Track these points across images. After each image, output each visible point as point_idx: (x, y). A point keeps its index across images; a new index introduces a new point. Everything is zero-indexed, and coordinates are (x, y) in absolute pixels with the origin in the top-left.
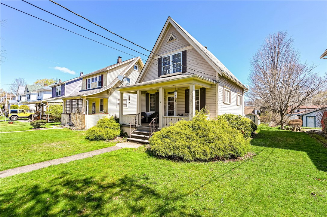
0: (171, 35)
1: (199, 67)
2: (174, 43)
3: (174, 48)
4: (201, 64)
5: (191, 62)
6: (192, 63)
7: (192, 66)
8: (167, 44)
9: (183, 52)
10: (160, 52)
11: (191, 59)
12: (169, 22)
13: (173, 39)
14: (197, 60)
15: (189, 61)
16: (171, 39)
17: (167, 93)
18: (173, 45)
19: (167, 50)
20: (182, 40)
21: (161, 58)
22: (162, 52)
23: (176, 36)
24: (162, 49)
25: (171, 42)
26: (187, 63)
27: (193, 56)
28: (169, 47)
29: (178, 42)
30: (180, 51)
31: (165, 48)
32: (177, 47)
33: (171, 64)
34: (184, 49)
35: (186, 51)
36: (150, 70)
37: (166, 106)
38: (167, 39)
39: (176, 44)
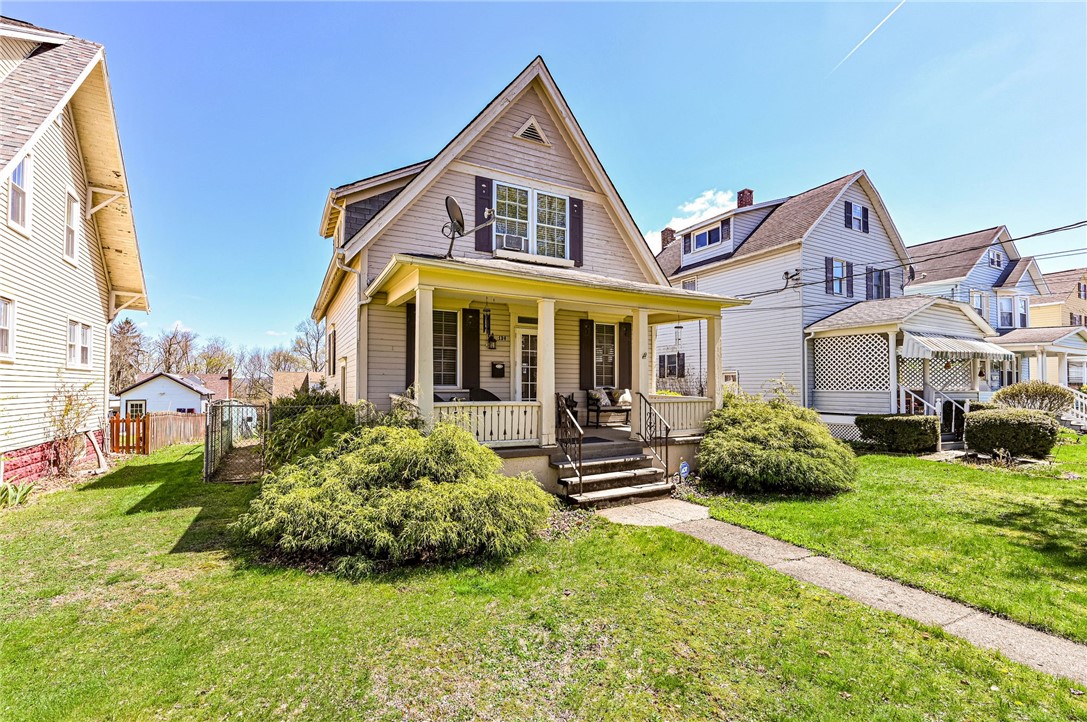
0: (532, 121)
1: (616, 263)
2: (542, 155)
3: (542, 172)
4: (620, 259)
5: (596, 241)
6: (598, 247)
7: (599, 255)
8: (516, 141)
9: (573, 201)
10: (485, 158)
11: (595, 232)
12: (538, 75)
13: (538, 138)
14: (611, 244)
15: (590, 235)
16: (532, 134)
17: (514, 320)
18: (537, 160)
19: (514, 165)
20: (570, 162)
21: (489, 182)
22: (491, 159)
23: (549, 134)
24: (493, 148)
25: (530, 144)
26: (584, 239)
27: (601, 228)
28: (521, 155)
29: (557, 159)
30: (564, 192)
31: (506, 151)
32: (553, 175)
33: (532, 222)
34: (578, 194)
35: (580, 202)
36: (428, 205)
37: (506, 364)
38: (515, 124)
39: (550, 163)
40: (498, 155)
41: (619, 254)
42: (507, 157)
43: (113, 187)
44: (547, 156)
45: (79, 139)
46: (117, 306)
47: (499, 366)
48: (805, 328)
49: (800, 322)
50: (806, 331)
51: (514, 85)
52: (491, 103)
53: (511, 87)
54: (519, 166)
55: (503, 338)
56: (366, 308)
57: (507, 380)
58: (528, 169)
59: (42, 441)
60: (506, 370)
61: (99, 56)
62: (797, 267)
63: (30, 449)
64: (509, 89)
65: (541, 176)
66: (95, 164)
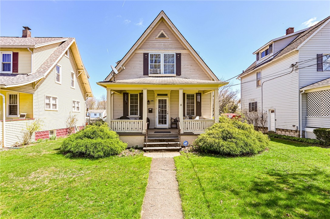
0: (162, 31)
2: (166, 41)
3: (166, 47)
4: (197, 71)
5: (187, 66)
6: (187, 68)
7: (188, 71)
8: (157, 39)
9: (177, 54)
10: (146, 47)
11: (186, 63)
12: (162, 17)
13: (165, 37)
14: (192, 66)
15: (184, 64)
16: (162, 36)
17: (156, 95)
18: (164, 43)
19: (156, 47)
20: (176, 41)
21: (148, 54)
22: (148, 47)
23: (168, 34)
24: (149, 43)
25: (162, 39)
26: (182, 66)
27: (189, 61)
28: (158, 43)
29: (171, 41)
30: (173, 52)
31: (153, 43)
32: (170, 47)
33: (162, 64)
34: (178, 52)
35: (180, 54)
36: (129, 64)
37: (154, 109)
38: (156, 34)
39: (169, 43)
40: (151, 45)
41: (196, 69)
42: (154, 45)
43: (82, 69)
44: (168, 41)
45: (74, 60)
46: (87, 96)
47: (150, 109)
48: (301, 89)
49: (298, 86)
50: (301, 90)
51: (154, 22)
52: (146, 30)
53: (153, 23)
54: (157, 47)
55: (152, 101)
56: (113, 95)
57: (154, 113)
58: (160, 47)
59: (66, 128)
60: (153, 110)
61: (74, 40)
62: (296, 62)
63: (63, 129)
64: (152, 24)
65: (166, 48)
66: (78, 65)
